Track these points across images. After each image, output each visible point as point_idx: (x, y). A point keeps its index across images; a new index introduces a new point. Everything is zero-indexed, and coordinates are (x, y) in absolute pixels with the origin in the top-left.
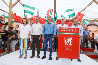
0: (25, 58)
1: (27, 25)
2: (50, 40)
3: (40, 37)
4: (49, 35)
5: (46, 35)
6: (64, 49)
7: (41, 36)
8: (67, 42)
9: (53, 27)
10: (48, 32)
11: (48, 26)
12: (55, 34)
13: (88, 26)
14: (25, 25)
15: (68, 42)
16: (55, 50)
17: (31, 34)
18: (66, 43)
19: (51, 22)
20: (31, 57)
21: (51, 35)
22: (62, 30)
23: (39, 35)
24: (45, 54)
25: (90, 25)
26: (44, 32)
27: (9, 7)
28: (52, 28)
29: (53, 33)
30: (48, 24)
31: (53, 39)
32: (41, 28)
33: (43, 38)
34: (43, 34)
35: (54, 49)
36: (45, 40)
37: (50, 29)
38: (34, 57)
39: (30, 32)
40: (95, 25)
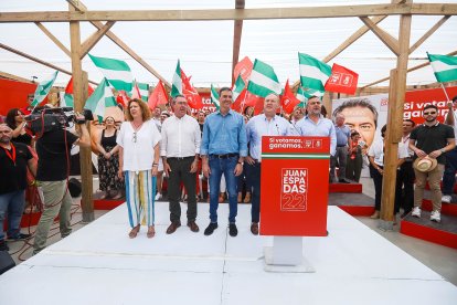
0: (151, 234)
1: (145, 124)
2: (231, 172)
3: (194, 164)
4: (224, 157)
5: (213, 158)
6: (282, 208)
7: (196, 160)
8: (292, 186)
9: (239, 129)
10: (223, 146)
11: (220, 126)
12: (243, 153)
13: (341, 108)
14: (137, 126)
15: (294, 183)
16: (243, 198)
17: (163, 153)
18: (287, 189)
19: (231, 111)
20: (171, 230)
21: (231, 155)
22: (272, 147)
23: (191, 159)
24: (214, 216)
25: (350, 105)
26: (207, 145)
27: (71, 54)
28: (233, 131)
29: (239, 149)
30: (220, 118)
31: (239, 168)
32: (194, 133)
33: (206, 167)
34: (204, 152)
35: (240, 194)
36: (213, 172)
37: (226, 136)
38: (178, 229)
39: (158, 148)
40: (363, 104)
